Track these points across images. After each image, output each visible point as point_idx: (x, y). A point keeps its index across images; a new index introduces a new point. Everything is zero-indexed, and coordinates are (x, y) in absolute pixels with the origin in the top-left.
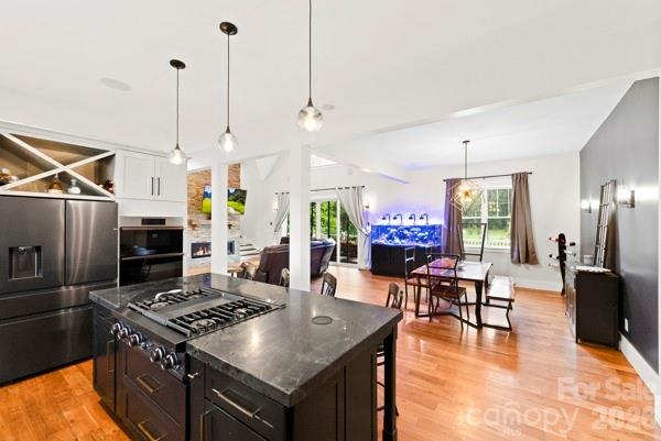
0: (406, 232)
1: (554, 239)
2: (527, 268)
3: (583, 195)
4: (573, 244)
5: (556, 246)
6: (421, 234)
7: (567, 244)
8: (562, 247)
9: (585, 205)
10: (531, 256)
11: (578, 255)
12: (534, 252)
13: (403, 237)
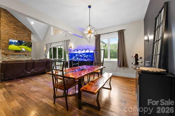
0: (81, 55)
1: (133, 56)
2: (124, 69)
3: (146, 34)
4: (141, 58)
5: (134, 59)
6: (85, 56)
7: (139, 58)
8: (137, 59)
9: (146, 38)
10: (125, 64)
11: (143, 63)
12: (126, 62)
13: (80, 57)
